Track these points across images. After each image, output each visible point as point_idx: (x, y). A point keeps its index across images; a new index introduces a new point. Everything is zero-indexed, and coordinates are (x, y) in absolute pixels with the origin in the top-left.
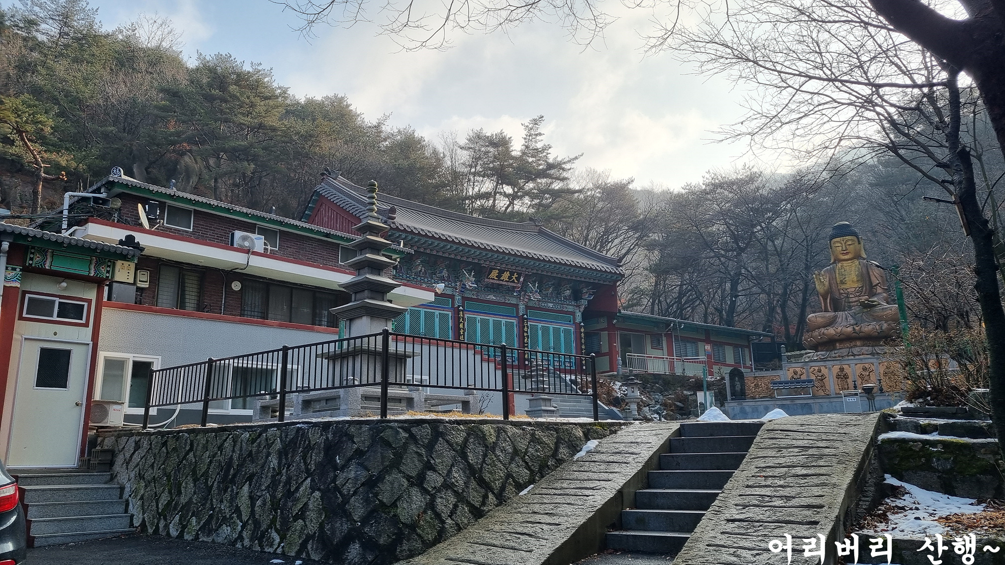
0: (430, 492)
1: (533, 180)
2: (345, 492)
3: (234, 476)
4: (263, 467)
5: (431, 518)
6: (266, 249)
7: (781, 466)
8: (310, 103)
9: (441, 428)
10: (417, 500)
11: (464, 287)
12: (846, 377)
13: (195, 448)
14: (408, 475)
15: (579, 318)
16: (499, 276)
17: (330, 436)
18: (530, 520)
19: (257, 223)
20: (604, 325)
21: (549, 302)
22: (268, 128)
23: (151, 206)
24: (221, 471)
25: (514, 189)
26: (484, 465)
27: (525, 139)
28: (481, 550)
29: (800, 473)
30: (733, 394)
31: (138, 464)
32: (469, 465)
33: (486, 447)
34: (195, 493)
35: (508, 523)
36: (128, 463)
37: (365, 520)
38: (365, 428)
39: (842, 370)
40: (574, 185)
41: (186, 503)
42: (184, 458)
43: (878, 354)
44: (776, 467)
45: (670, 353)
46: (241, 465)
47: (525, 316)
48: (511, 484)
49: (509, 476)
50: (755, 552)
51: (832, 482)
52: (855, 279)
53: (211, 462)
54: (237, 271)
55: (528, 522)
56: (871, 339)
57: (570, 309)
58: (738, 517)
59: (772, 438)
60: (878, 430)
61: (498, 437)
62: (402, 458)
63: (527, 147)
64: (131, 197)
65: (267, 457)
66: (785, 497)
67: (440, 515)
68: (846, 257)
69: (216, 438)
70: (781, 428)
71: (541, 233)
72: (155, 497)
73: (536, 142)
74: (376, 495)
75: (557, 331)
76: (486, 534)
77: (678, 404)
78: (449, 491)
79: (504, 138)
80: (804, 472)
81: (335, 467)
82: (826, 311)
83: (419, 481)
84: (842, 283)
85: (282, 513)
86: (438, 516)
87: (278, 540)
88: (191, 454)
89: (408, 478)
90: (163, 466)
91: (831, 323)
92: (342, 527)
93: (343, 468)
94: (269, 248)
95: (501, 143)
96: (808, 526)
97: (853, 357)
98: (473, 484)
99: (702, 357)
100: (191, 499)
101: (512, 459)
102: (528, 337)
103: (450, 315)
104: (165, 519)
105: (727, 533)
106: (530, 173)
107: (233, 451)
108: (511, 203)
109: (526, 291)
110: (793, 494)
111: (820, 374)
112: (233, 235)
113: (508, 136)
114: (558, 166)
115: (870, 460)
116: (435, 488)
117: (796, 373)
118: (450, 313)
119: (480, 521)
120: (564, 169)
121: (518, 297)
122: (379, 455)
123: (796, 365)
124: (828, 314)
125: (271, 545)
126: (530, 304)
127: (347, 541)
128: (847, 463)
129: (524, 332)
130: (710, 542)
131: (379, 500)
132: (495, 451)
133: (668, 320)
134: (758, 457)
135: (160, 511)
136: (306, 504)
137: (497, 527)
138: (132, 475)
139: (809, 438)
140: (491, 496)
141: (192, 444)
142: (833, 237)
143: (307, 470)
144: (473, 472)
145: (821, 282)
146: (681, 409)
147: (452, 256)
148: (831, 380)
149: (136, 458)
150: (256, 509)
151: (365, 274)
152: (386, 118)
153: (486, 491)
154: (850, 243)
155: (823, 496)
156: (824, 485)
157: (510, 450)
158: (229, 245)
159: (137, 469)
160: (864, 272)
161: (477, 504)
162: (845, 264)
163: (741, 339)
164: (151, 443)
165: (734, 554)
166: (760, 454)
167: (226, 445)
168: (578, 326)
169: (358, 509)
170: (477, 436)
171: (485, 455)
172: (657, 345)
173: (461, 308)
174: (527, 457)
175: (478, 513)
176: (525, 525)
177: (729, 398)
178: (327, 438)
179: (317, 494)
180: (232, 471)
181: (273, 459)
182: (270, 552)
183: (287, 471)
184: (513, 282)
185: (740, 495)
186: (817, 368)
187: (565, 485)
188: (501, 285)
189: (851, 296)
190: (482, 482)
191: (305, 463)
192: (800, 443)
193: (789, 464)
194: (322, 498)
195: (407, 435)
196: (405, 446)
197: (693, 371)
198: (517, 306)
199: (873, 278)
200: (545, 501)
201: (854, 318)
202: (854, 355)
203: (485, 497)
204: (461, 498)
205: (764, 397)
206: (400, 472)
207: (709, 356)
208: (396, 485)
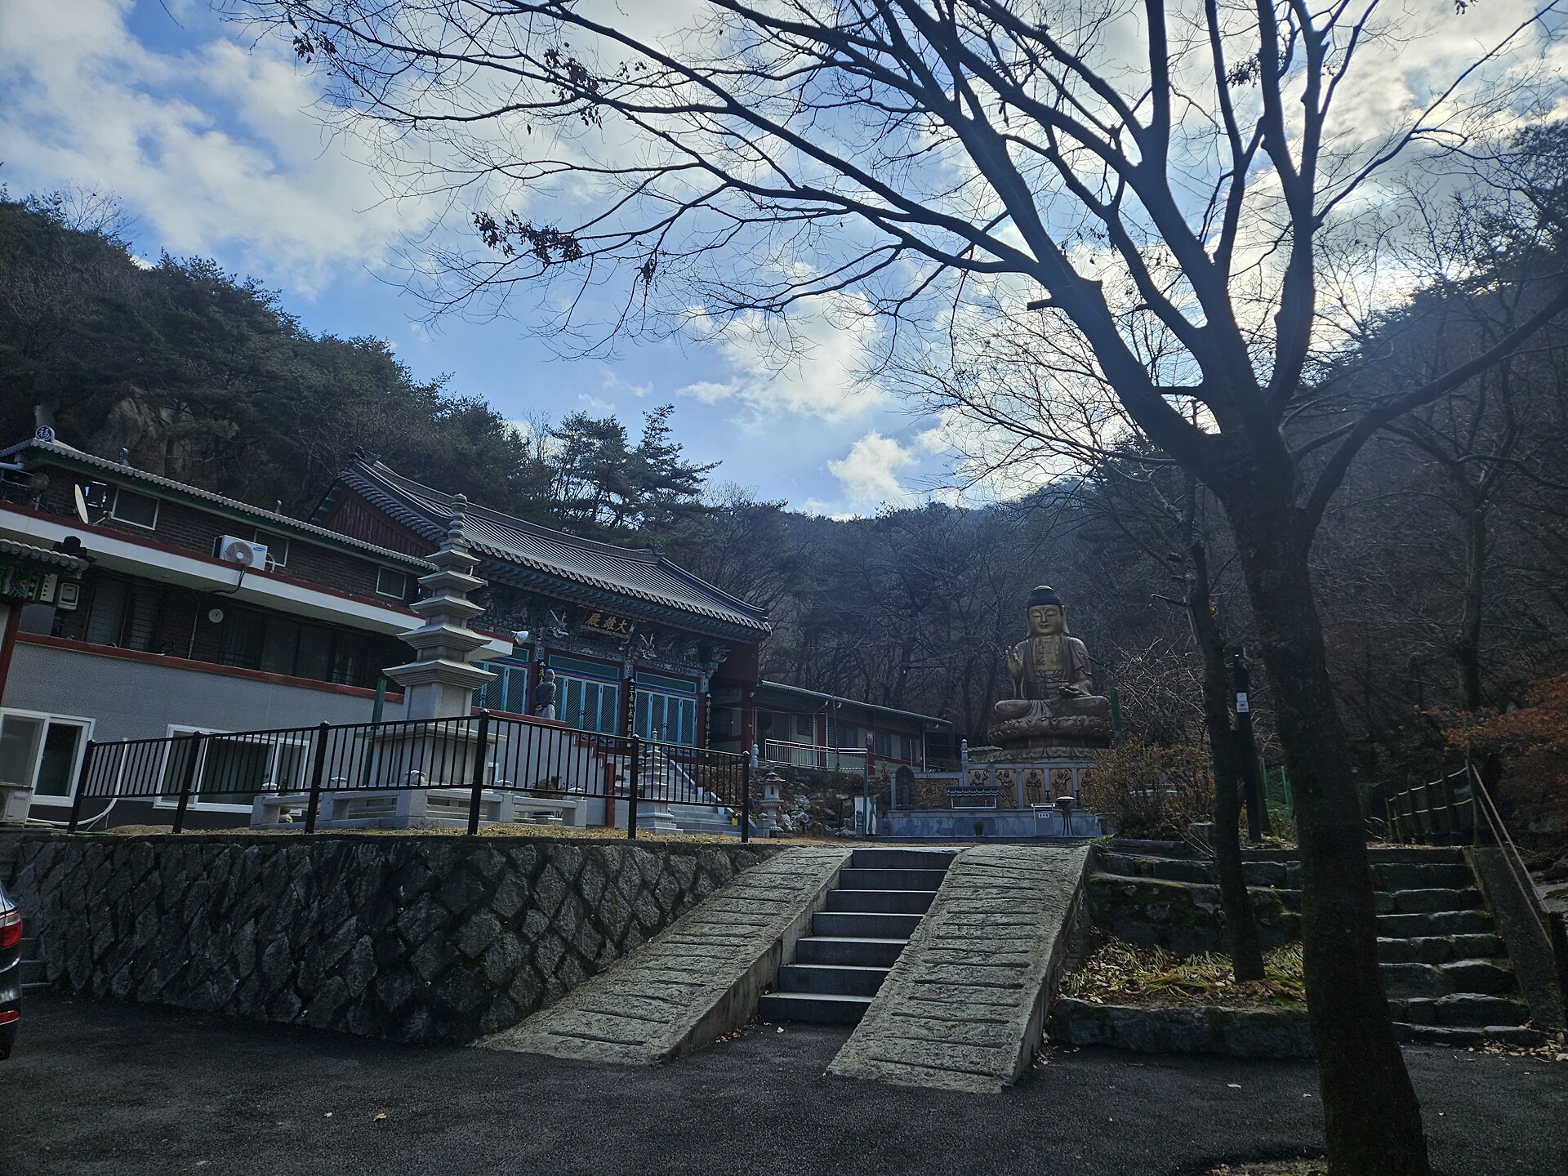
0: (530, 938)
1: (652, 489)
2: (411, 938)
3: (232, 907)
4: (280, 897)
5: (530, 976)
6: (268, 565)
7: (977, 911)
8: (330, 342)
9: (551, 851)
10: (513, 947)
11: (550, 634)
12: (1038, 784)
13: (162, 864)
14: (502, 916)
15: (704, 688)
16: (601, 623)
17: (391, 858)
18: (664, 979)
19: (259, 525)
20: (737, 696)
21: (667, 663)
22: (265, 374)
23: (92, 486)
24: (208, 901)
25: (624, 500)
26: (603, 902)
27: (646, 433)
28: (598, 1021)
29: (1000, 921)
30: (899, 801)
31: (59, 885)
32: (584, 900)
33: (607, 876)
34: (159, 932)
35: (633, 983)
36: (40, 882)
37: (438, 979)
38: (446, 848)
39: (1033, 775)
40: (706, 502)
41: (143, 947)
42: (143, 879)
43: (1077, 757)
44: (972, 913)
45: (821, 742)
46: (241, 895)
47: (632, 680)
48: (636, 929)
49: (634, 916)
50: (950, 1024)
51: (1038, 933)
52: (1055, 659)
53: (189, 888)
54: (221, 593)
55: (660, 981)
56: (1068, 738)
57: (695, 673)
58: (928, 978)
59: (967, 874)
60: (1088, 868)
61: (623, 863)
62: (495, 891)
63: (647, 444)
64: (66, 473)
65: (287, 884)
66: (983, 951)
67: (542, 971)
68: (1045, 631)
69: (201, 851)
70: (976, 862)
71: (661, 565)
72: (88, 936)
73: (660, 440)
74: (456, 944)
75: (673, 704)
76: (603, 998)
77: (829, 811)
78: (556, 938)
79: (615, 427)
80: (1005, 920)
81: (397, 902)
82: (1019, 697)
83: (515, 924)
84: (1040, 662)
85: (307, 965)
86: (538, 972)
87: (298, 1005)
88: (156, 874)
89: (502, 919)
90: (105, 890)
91: (1024, 712)
92: (403, 988)
93: (409, 904)
94: (274, 563)
95: (610, 433)
96: (1011, 991)
97: (1046, 760)
98: (588, 927)
99: (863, 750)
100: (152, 940)
101: (639, 893)
102: (633, 709)
103: (526, 673)
104: (105, 971)
105: (916, 998)
106: (648, 479)
107: (230, 873)
108: (619, 517)
109: (635, 646)
110: (993, 948)
111: (1007, 780)
112: (220, 541)
113: (621, 426)
114: (689, 474)
115: (1079, 907)
116: (537, 933)
117: (977, 776)
118: (526, 670)
119: (593, 979)
120: (695, 480)
121: (624, 653)
122: (464, 886)
123: (979, 766)
124: (1020, 702)
125: (288, 1013)
126: (640, 664)
127: (410, 1006)
128: (1053, 909)
129: (629, 702)
130: (896, 1011)
131: (459, 949)
132: (617, 882)
133: (820, 697)
134: (951, 899)
135: (96, 957)
136: (349, 953)
137: (618, 989)
138: (48, 900)
139: (1010, 875)
140: (609, 944)
141: (157, 858)
142: (1032, 604)
143: (353, 905)
144: (589, 913)
145: (1016, 658)
146: (832, 818)
147: (537, 590)
148: (1020, 788)
149: (58, 874)
150: (265, 958)
151: (440, 623)
152: (446, 378)
153: (603, 937)
154: (1051, 613)
155: (1027, 952)
156: (1029, 937)
157: (637, 881)
158: (212, 555)
159: (57, 893)
160: (1066, 652)
161: (591, 957)
162: (1044, 639)
163: (911, 729)
164: (84, 854)
165: (925, 1026)
166: (952, 895)
167: (218, 862)
168: (702, 698)
169: (427, 960)
170: (596, 861)
171: (605, 889)
172: (805, 730)
173: (543, 664)
174: (658, 891)
175: (591, 969)
176: (656, 985)
177: (893, 806)
178: (387, 860)
179: (367, 939)
180: (226, 903)
181: (298, 888)
182: (284, 1023)
183: (319, 905)
184: (620, 631)
185: (930, 949)
186: (1003, 772)
187: (706, 930)
188: (602, 634)
189: (1049, 680)
190: (598, 925)
191: (350, 894)
192: (999, 882)
193: (987, 909)
194: (374, 945)
195: (504, 859)
196: (501, 876)
197: (852, 767)
198: (621, 665)
199: (1075, 660)
200: (682, 953)
201: (1051, 710)
202: (1049, 757)
203: (602, 945)
204: (570, 948)
205: (937, 807)
206: (492, 911)
207: (870, 748)
208: (485, 929)
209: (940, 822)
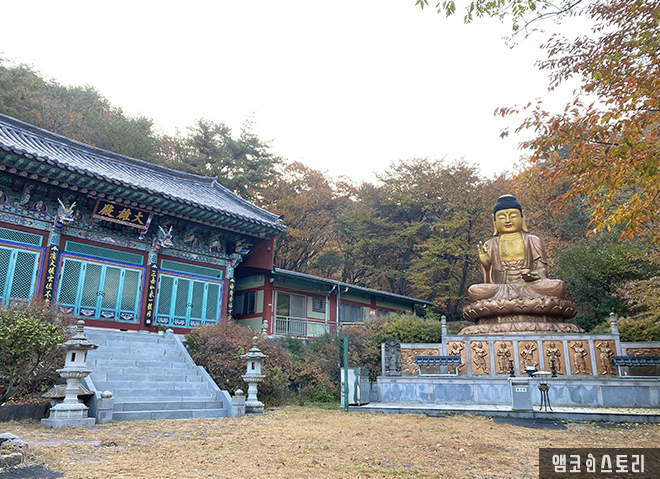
11: (59, 221)
15: (229, 274)
16: (115, 214)
21: (193, 253)
30: (388, 368)
45: (333, 317)
47: (156, 266)
52: (517, 252)
68: (509, 229)
75: (198, 288)
82: (488, 282)
84: (505, 255)
91: (491, 295)
97: (514, 334)
102: (156, 290)
109: (155, 236)
118: (38, 254)
121: (145, 243)
123: (456, 338)
124: (490, 286)
129: (150, 284)
145: (485, 252)
148: (492, 358)
154: (513, 215)
160: (527, 246)
162: (508, 236)
168: (227, 282)
172: (320, 308)
173: (55, 249)
184: (137, 222)
188: (120, 225)
189: (513, 268)
198: (144, 253)
199: (534, 252)
201: (516, 291)
202: (516, 331)
209: (422, 388)
